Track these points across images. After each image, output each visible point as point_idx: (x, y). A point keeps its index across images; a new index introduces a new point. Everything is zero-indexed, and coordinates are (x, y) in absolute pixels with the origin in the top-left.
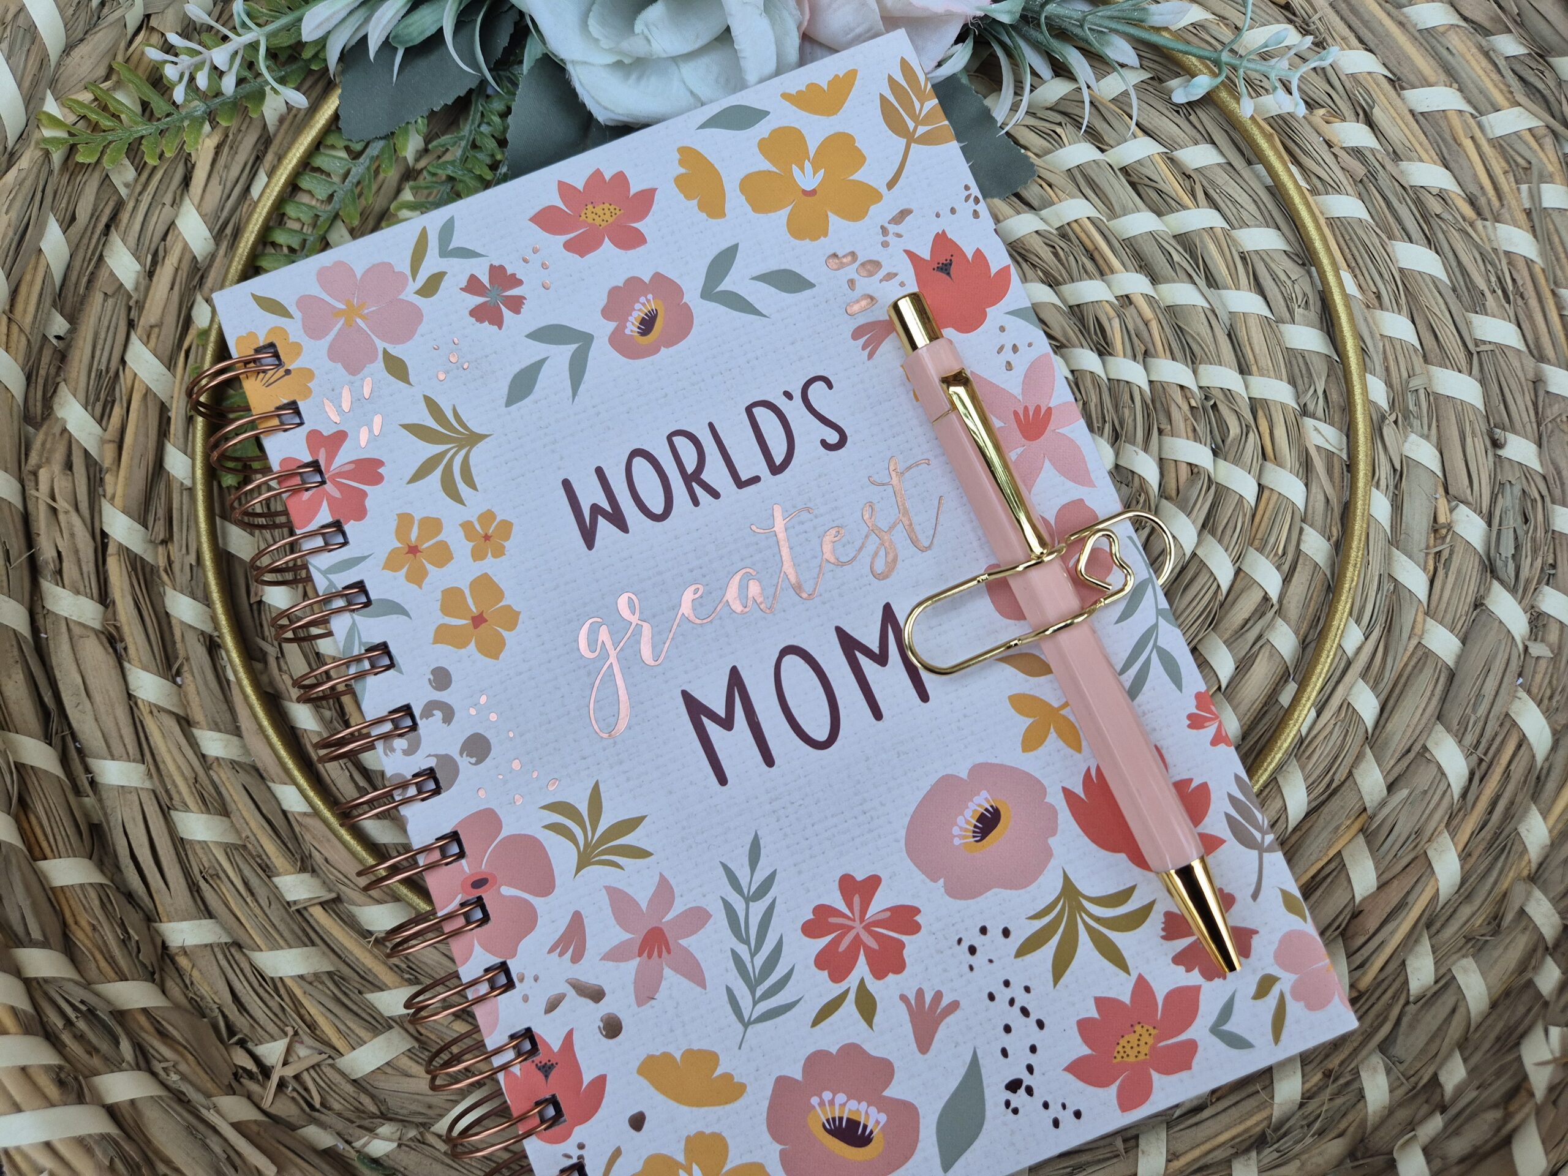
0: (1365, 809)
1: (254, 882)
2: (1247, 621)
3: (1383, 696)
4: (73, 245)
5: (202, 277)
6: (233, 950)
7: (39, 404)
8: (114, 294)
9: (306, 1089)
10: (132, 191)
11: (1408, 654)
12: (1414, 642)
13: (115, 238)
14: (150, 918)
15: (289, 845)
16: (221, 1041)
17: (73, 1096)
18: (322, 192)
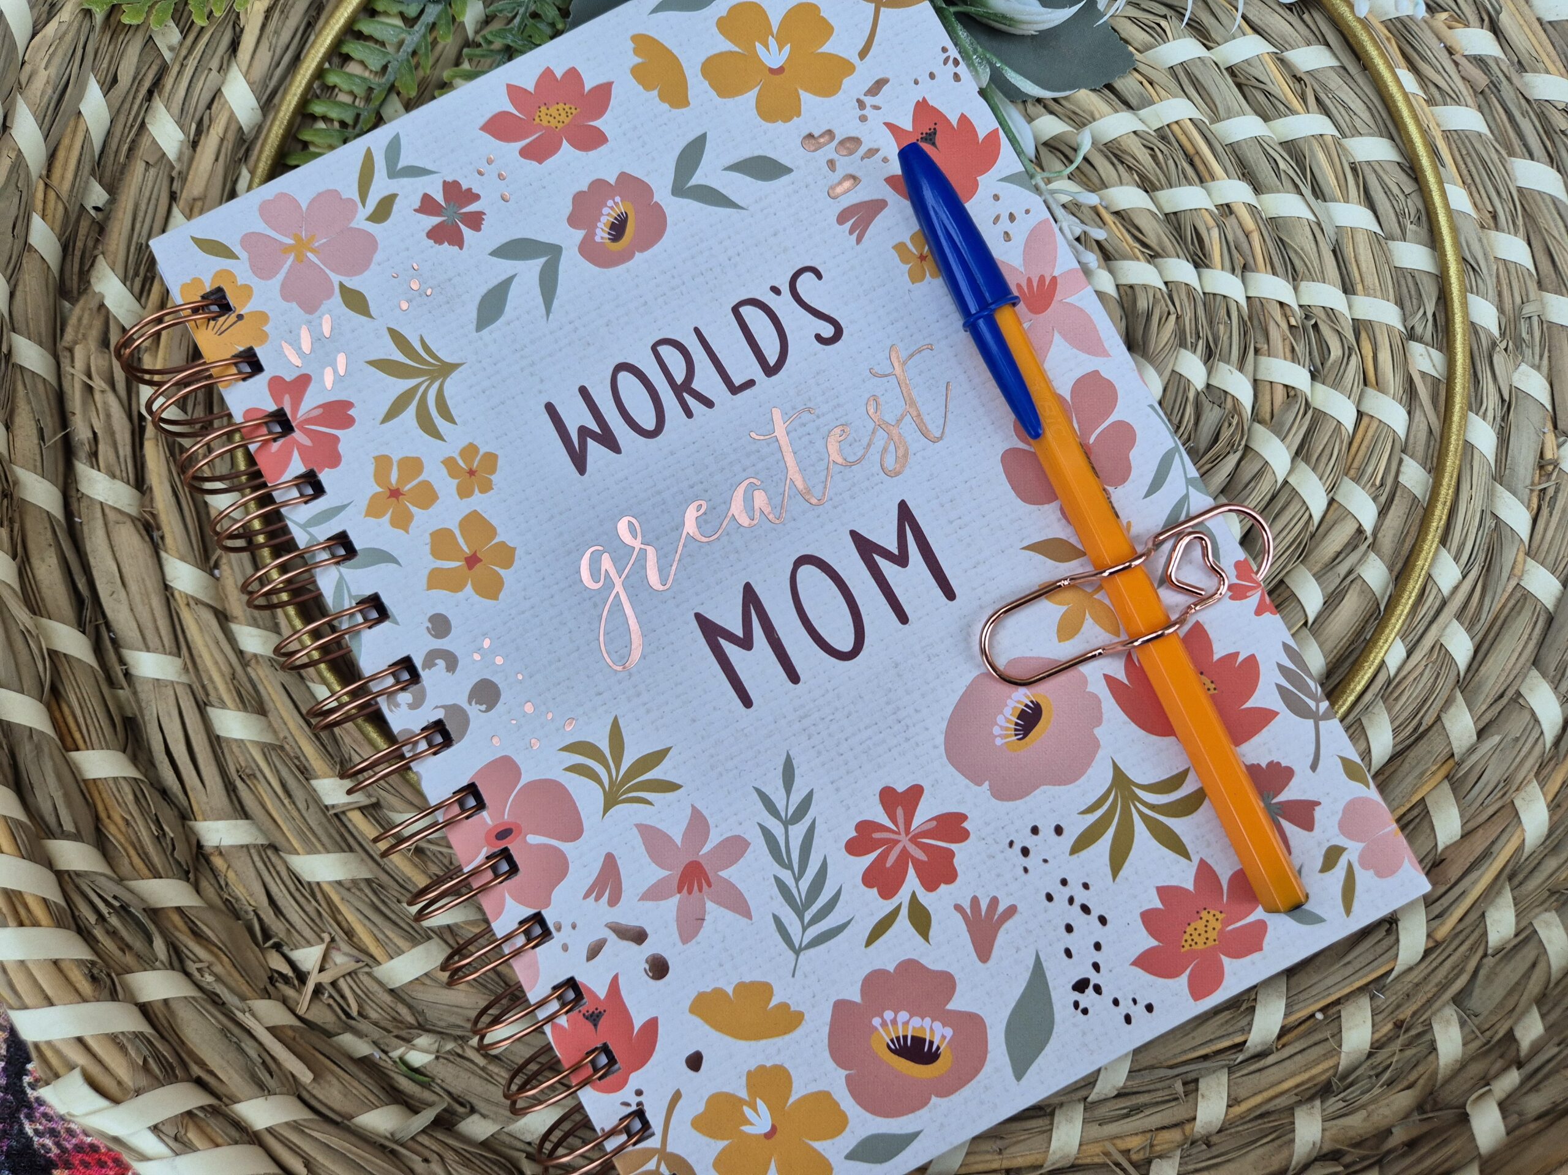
0: (1453, 755)
1: (292, 783)
2: (1339, 554)
3: (1478, 638)
4: (115, 110)
5: (248, 150)
6: (269, 852)
7: (75, 278)
8: (156, 163)
9: (343, 997)
10: (177, 55)
11: (1506, 595)
12: (1513, 583)
13: (158, 104)
14: (185, 816)
15: (329, 749)
16: (257, 944)
17: (106, 992)
18: (375, 63)
